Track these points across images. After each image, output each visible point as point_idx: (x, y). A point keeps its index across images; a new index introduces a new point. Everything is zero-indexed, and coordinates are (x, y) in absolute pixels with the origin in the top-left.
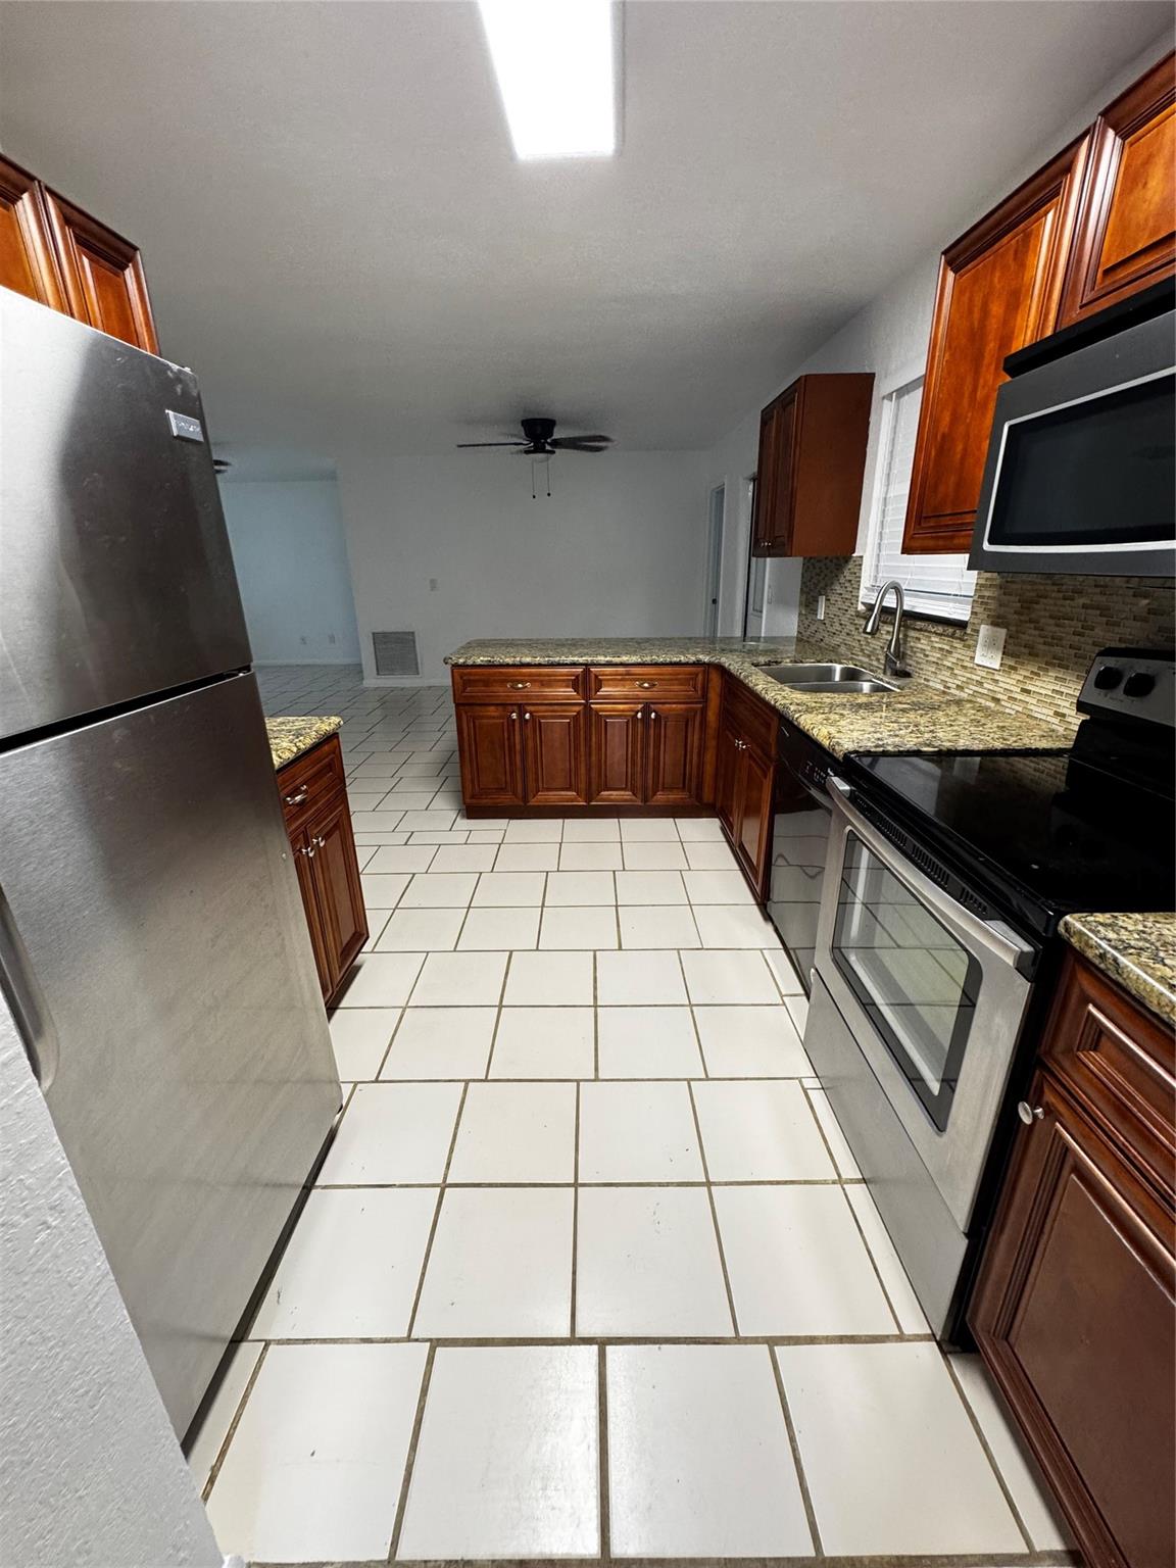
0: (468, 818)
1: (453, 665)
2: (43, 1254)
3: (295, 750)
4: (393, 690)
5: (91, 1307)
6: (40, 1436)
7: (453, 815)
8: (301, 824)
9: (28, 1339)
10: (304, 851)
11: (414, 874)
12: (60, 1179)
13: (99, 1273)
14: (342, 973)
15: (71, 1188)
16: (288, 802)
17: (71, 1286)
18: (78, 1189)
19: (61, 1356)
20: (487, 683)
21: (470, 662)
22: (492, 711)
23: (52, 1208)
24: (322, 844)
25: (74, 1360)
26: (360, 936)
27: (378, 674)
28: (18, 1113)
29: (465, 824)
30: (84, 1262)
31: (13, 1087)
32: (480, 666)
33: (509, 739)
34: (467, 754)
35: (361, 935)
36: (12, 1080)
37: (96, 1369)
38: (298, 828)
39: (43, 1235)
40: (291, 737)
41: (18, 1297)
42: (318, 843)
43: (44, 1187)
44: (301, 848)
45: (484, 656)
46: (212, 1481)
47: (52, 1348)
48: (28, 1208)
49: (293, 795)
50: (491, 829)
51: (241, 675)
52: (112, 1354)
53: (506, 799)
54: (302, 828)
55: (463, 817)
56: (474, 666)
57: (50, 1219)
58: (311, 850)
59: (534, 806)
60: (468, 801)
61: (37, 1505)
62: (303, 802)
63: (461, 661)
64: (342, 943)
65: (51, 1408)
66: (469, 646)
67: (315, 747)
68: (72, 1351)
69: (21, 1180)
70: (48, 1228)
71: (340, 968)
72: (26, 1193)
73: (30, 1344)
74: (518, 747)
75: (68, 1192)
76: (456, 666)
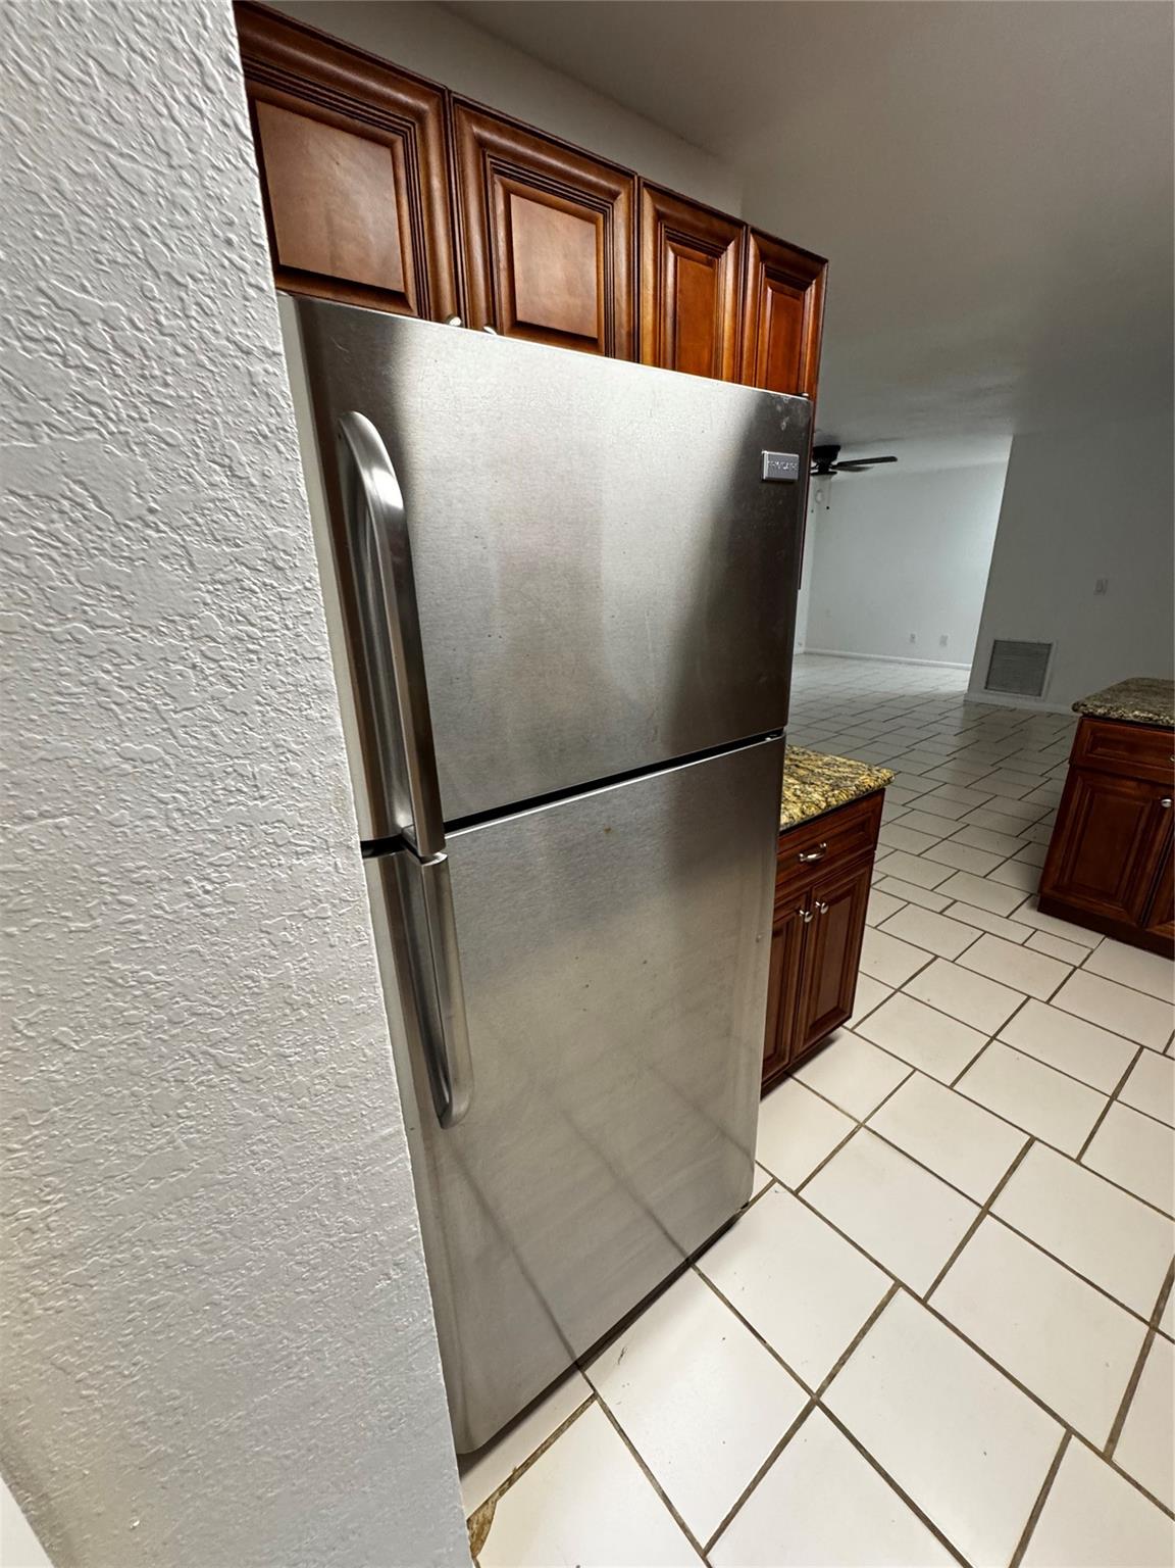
0: (1039, 910)
1: (1085, 715)
2: (379, 1299)
3: (824, 805)
4: (999, 709)
5: (410, 1352)
6: (344, 1435)
7: (1019, 897)
8: (807, 885)
9: (352, 1360)
10: (802, 912)
11: (937, 957)
12: (408, 1243)
13: (423, 1328)
14: (806, 1047)
15: (417, 1253)
16: (799, 857)
17: (397, 1331)
18: (423, 1254)
19: (374, 1382)
20: (1133, 748)
21: (1114, 715)
22: (1129, 787)
23: (397, 1265)
24: (823, 911)
25: (385, 1388)
26: (841, 1012)
27: (986, 688)
28: (386, 1181)
29: (1031, 916)
30: (413, 1315)
31: (387, 1158)
32: (1131, 723)
33: (1145, 831)
34: (1066, 833)
35: (843, 1012)
36: (387, 1152)
37: (403, 1401)
38: (803, 887)
39: (384, 1284)
40: (827, 787)
41: (352, 1325)
42: (820, 907)
43: (392, 1246)
44: (800, 909)
45: (1143, 711)
46: (511, 1481)
47: (369, 1373)
48: (376, 1259)
49: (807, 852)
50: (1067, 940)
51: (769, 739)
52: (419, 1395)
53: (1109, 909)
54: (808, 889)
55: (1032, 906)
56: (1120, 721)
57: (392, 1272)
58: (809, 915)
59: (1155, 935)
60: (1047, 890)
61: (329, 1483)
62: (814, 861)
63: (1100, 711)
64: (815, 1015)
65: (357, 1417)
66: (1125, 688)
67: (850, 804)
68: (386, 1381)
69: (376, 1235)
70: (389, 1279)
71: (805, 1041)
72: (377, 1246)
73: (352, 1363)
74: (1157, 847)
75: (414, 1255)
76: (1090, 716)
